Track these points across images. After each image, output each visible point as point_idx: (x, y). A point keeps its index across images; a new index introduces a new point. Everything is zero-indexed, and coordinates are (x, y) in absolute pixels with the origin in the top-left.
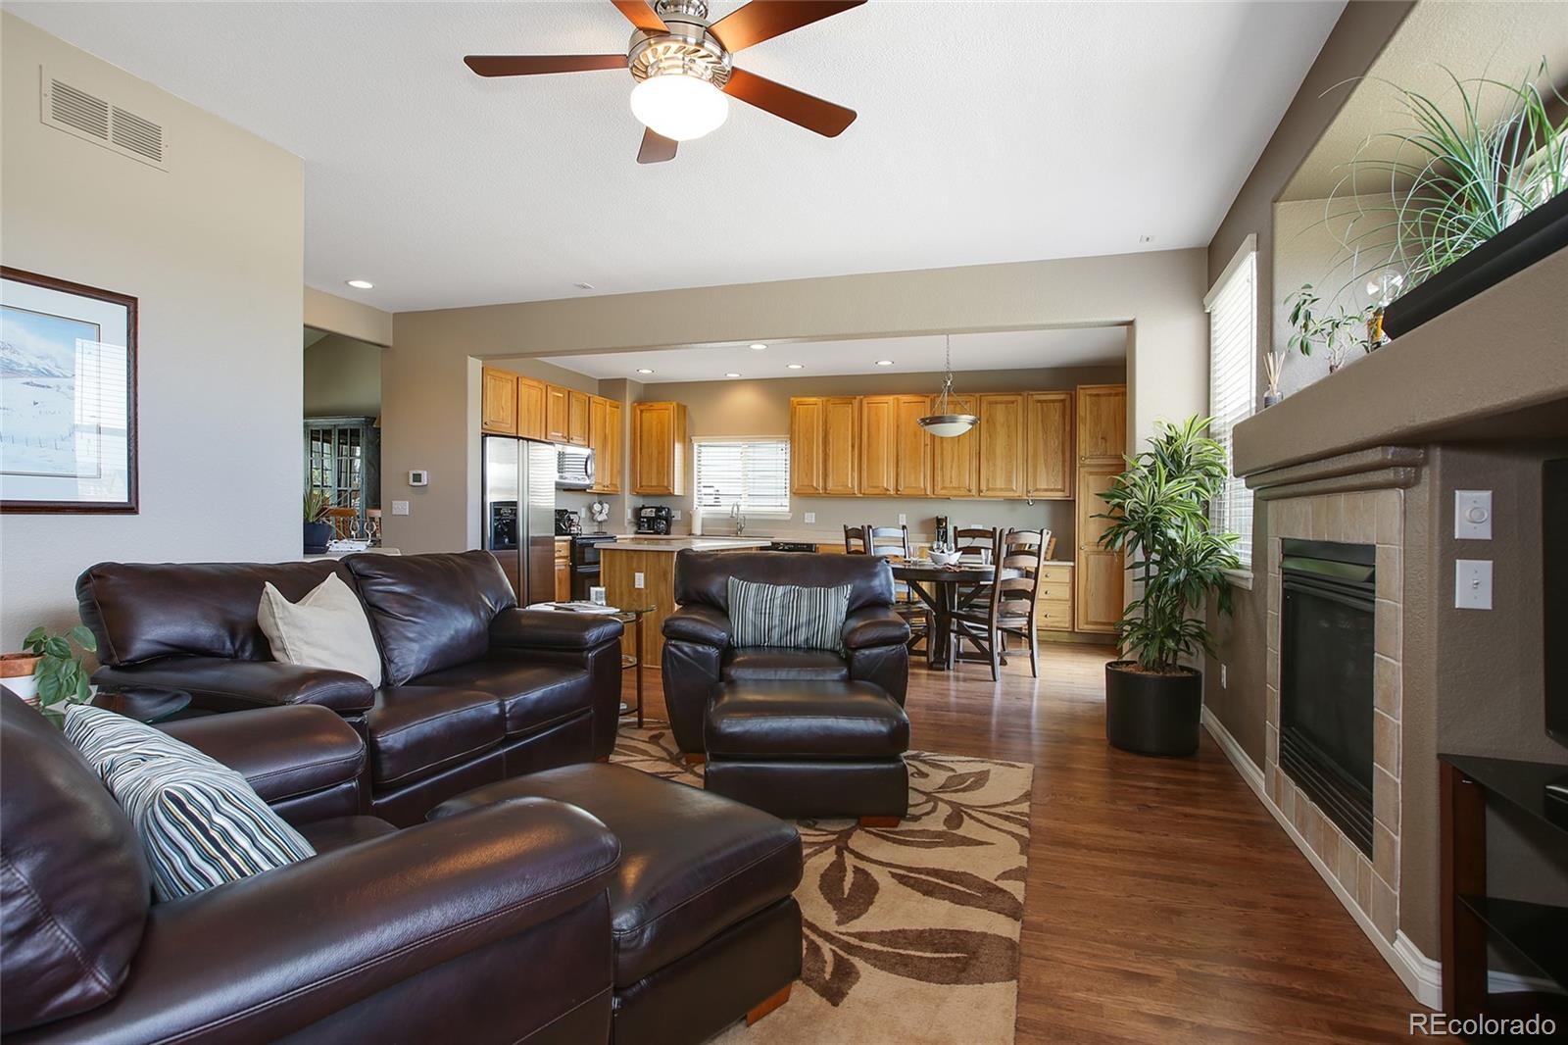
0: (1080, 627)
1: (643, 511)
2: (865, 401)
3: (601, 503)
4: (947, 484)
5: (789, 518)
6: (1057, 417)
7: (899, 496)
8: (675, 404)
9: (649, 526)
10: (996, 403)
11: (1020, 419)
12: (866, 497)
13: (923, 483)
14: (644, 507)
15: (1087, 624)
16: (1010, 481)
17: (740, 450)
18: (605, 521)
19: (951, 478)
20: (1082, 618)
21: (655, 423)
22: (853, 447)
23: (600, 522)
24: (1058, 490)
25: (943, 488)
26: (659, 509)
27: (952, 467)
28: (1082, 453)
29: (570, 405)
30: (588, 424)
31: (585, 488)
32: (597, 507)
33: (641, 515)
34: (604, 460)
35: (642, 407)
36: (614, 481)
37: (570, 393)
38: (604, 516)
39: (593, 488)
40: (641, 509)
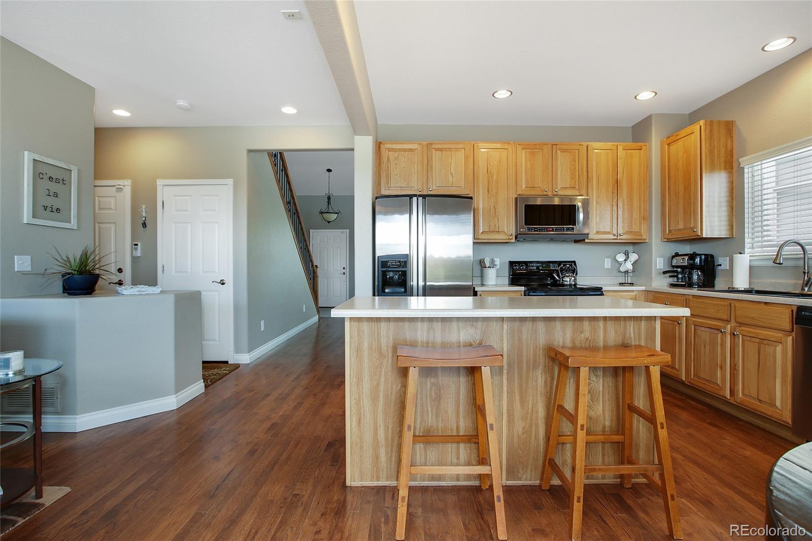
3: (627, 253)
8: (702, 123)
9: (683, 276)
18: (630, 271)
21: (680, 156)
23: (626, 273)
26: (692, 257)
29: (553, 158)
30: (585, 173)
31: (581, 238)
32: (621, 258)
33: (673, 265)
34: (615, 208)
35: (670, 140)
36: (635, 228)
37: (554, 146)
38: (629, 266)
39: (593, 236)
40: (673, 257)
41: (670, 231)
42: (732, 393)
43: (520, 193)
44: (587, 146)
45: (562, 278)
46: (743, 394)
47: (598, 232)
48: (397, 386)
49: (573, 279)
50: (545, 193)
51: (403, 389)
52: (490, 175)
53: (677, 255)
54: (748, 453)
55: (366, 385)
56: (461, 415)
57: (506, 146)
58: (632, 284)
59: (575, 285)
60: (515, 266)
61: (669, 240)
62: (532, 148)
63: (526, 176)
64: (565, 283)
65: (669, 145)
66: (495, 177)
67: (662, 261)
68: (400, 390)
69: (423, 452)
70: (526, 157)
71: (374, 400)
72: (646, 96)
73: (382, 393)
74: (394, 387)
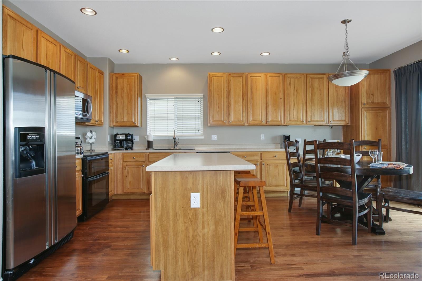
1: (118, 136)
2: (249, 76)
3: (91, 132)
4: (292, 118)
5: (201, 138)
7: (268, 125)
8: (138, 74)
9: (121, 145)
10: (314, 78)
11: (325, 86)
14: (117, 134)
16: (321, 116)
17: (173, 102)
18: (94, 143)
19: (293, 115)
21: (125, 85)
22: (243, 99)
23: (91, 144)
24: (343, 121)
25: (290, 120)
26: (127, 135)
28: (363, 102)
29: (76, 64)
30: (86, 80)
32: (89, 135)
33: (117, 139)
34: (95, 105)
37: (76, 57)
38: (93, 140)
41: (117, 122)
44: (87, 63)
57: (56, 43)
62: (68, 52)
65: (117, 77)
67: (109, 137)
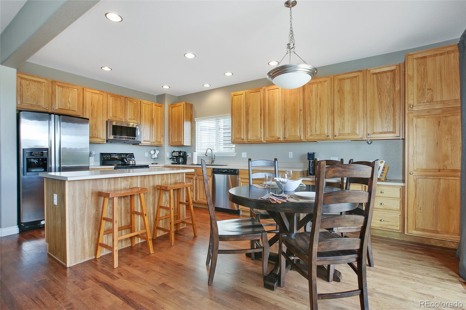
0: (410, 232)
2: (267, 89)
3: (154, 150)
4: (314, 133)
5: (235, 155)
6: (389, 83)
7: (286, 141)
8: (184, 103)
9: (176, 160)
10: (344, 79)
11: (361, 87)
12: (268, 142)
13: (299, 133)
15: (415, 229)
16: (354, 128)
18: (156, 158)
19: (315, 129)
20: (411, 225)
22: (261, 115)
23: (154, 159)
24: (390, 132)
25: (311, 135)
27: (316, 122)
28: (411, 102)
29: (126, 104)
30: (139, 113)
31: (137, 143)
32: (152, 152)
33: (173, 155)
34: (151, 130)
35: (172, 106)
36: (159, 140)
37: (126, 98)
38: (156, 156)
39: (143, 143)
40: (173, 152)
41: (172, 142)
42: (196, 199)
43: (110, 119)
44: (141, 101)
45: (129, 161)
46: (199, 198)
47: (144, 141)
48: (94, 211)
49: (134, 162)
50: (122, 120)
51: (97, 212)
52: (93, 107)
53: (174, 152)
54: (203, 215)
55: (78, 213)
56: (123, 218)
57: (102, 93)
58: (157, 164)
59: (135, 164)
60: (104, 155)
61: (171, 146)
62: (116, 97)
63: (112, 110)
64: (130, 164)
65: (172, 108)
66: (96, 108)
67: (168, 154)
68: (95, 213)
69: (106, 238)
70: (112, 101)
71: (82, 220)
72: (166, 87)
73: (86, 216)
74: (92, 212)
